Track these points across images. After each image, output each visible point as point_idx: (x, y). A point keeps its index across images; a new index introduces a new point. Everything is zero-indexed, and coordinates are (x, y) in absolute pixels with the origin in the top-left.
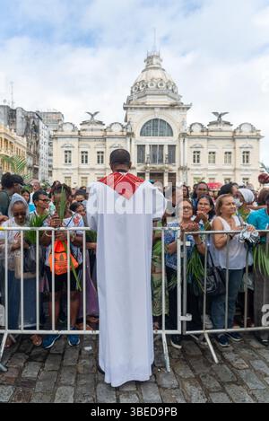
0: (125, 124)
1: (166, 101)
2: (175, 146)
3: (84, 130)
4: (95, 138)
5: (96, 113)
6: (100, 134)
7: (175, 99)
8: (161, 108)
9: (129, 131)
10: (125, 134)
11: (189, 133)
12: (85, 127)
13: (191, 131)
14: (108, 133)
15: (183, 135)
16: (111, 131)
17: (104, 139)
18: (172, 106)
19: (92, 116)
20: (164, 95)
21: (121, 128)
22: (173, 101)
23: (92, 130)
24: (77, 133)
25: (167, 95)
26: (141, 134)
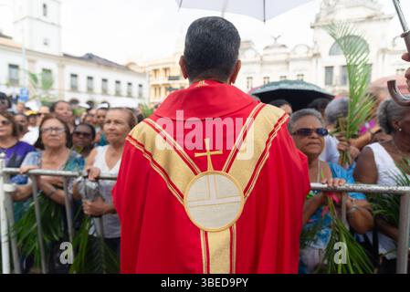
0: (311, 45)
1: (364, 13)
2: (371, 65)
3: (267, 55)
4: (278, 63)
5: (279, 36)
6: (283, 57)
7: (374, 9)
8: (355, 22)
9: (315, 52)
10: (311, 55)
11: (390, 48)
12: (268, 51)
13: (394, 45)
14: (292, 56)
15: (384, 51)
16: (295, 54)
17: (287, 62)
18: (370, 18)
19: (276, 39)
20: (358, 6)
21: (306, 50)
22: (369, 13)
23: (275, 54)
24: (259, 59)
25: (364, 6)
26: (330, 54)
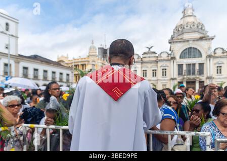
0: (170, 52)
1: (197, 35)
2: (203, 64)
3: (144, 58)
4: (151, 62)
5: (152, 47)
6: (154, 59)
7: (203, 34)
8: (194, 40)
9: (172, 56)
10: (170, 58)
11: (213, 55)
12: (145, 56)
13: (215, 53)
14: (159, 58)
15: (210, 56)
16: (161, 57)
17: (156, 62)
18: (201, 39)
19: (149, 49)
20: (196, 32)
21: (167, 55)
22: (201, 35)
23: (149, 57)
24: (140, 60)
25: (198, 32)
26: (180, 58)
